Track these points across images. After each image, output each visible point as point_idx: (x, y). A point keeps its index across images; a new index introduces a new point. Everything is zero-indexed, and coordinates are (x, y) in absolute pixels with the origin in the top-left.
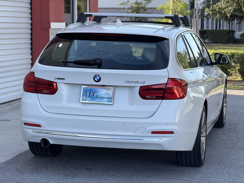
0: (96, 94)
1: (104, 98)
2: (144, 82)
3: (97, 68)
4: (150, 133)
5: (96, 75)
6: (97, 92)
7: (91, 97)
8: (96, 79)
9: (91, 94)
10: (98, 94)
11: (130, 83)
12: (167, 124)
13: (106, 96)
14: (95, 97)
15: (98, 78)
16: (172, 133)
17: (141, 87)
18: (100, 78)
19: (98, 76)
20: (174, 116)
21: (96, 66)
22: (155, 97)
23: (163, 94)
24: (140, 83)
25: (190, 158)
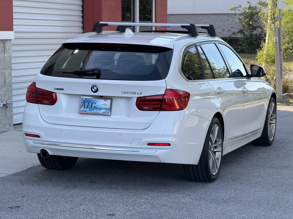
0: (94, 105)
1: (101, 109)
2: (141, 94)
3: (96, 78)
4: (146, 144)
5: (93, 86)
6: (96, 103)
7: (90, 108)
8: (93, 90)
9: (89, 104)
10: (96, 105)
11: (127, 93)
12: (163, 136)
13: (104, 107)
14: (93, 107)
15: (95, 88)
16: (169, 145)
17: (138, 98)
18: (97, 88)
19: (96, 86)
20: (173, 127)
21: (95, 77)
22: (152, 109)
23: (160, 105)
24: (137, 93)
25: (198, 172)
